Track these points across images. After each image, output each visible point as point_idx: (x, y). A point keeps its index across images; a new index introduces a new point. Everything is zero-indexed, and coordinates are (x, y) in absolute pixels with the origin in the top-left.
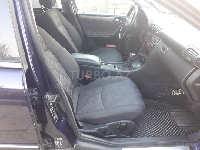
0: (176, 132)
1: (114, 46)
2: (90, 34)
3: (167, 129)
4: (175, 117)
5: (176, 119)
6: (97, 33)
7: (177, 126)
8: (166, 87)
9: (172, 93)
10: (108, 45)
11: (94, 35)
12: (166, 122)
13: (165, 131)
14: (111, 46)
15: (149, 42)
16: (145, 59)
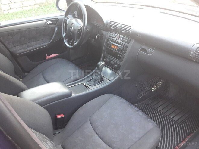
0: (180, 129)
1: (55, 55)
2: (19, 50)
3: (172, 131)
4: (165, 113)
5: (167, 114)
6: (28, 47)
7: (176, 122)
8: (146, 86)
9: (153, 89)
10: (48, 55)
11: (26, 50)
12: (165, 123)
13: (172, 134)
14: (52, 56)
15: (112, 44)
16: (119, 65)
